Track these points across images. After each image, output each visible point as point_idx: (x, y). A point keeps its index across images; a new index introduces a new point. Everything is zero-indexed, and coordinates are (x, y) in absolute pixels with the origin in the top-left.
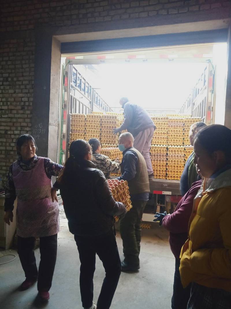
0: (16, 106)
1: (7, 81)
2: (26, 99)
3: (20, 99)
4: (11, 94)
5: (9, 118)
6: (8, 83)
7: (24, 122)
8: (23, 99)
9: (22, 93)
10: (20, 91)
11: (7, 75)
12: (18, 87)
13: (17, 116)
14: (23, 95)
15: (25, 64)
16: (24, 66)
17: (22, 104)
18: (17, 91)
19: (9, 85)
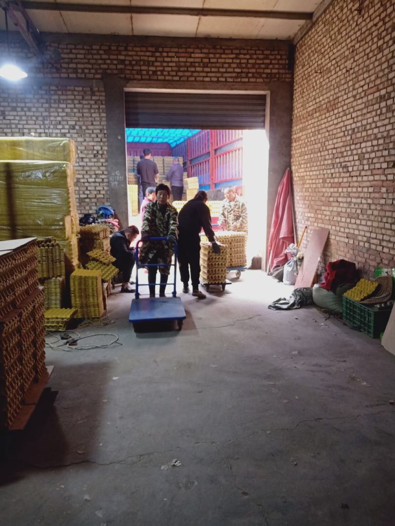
0: (88, 154)
1: (74, 128)
2: (99, 148)
3: (92, 148)
4: (80, 143)
5: (80, 166)
6: (75, 131)
7: (99, 169)
8: (95, 148)
9: (93, 141)
10: (91, 139)
11: (74, 123)
12: (88, 135)
13: (89, 164)
14: (95, 144)
15: (95, 113)
16: (94, 115)
17: (95, 152)
18: (87, 139)
19: (77, 133)
